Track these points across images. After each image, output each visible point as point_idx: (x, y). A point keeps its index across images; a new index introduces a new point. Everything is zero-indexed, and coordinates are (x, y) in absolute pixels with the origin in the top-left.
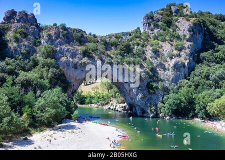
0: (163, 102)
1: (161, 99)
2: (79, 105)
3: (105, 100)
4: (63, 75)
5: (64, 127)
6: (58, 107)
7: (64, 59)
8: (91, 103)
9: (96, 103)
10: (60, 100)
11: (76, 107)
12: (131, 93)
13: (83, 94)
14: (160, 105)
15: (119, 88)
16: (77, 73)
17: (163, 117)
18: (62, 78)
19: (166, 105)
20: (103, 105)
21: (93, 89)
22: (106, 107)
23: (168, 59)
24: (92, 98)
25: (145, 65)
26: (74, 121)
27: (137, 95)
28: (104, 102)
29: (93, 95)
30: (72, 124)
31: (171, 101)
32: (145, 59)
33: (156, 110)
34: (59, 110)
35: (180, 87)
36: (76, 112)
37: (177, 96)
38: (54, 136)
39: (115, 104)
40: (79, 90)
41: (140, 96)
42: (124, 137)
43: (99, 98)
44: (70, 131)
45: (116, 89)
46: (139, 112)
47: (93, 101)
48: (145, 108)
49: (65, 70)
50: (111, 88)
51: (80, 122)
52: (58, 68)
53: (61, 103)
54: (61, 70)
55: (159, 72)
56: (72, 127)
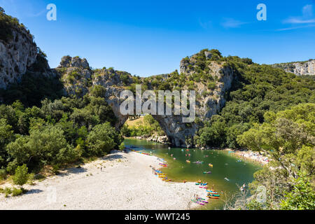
0: (198, 135)
1: (196, 132)
2: (125, 138)
3: (148, 133)
4: (111, 111)
5: (112, 157)
6: (107, 139)
7: (112, 98)
8: (136, 135)
9: (140, 136)
10: (109, 132)
11: (123, 139)
12: (170, 127)
13: (128, 128)
14: (196, 137)
15: (160, 123)
17: (198, 148)
18: (110, 113)
19: (201, 136)
20: (146, 137)
21: (137, 123)
22: (149, 139)
23: (203, 97)
24: (136, 131)
26: (122, 152)
27: (176, 128)
28: (147, 135)
29: (137, 128)
30: (119, 154)
31: (205, 133)
33: (192, 142)
34: (108, 142)
35: (213, 121)
36: (122, 144)
37: (210, 129)
38: (104, 164)
39: (156, 136)
40: (125, 125)
41: (178, 129)
42: (165, 165)
43: (142, 131)
44: (118, 160)
45: (157, 123)
46: (177, 144)
47: (138, 134)
48: (183, 140)
49: (113, 107)
50: (153, 122)
51: (126, 152)
52: (107, 105)
53: (110, 135)
54: (109, 107)
56: (119, 157)
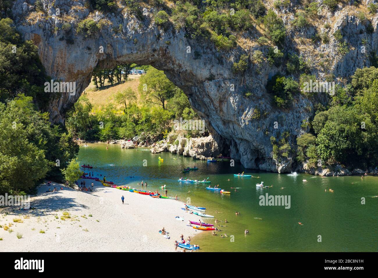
0: (312, 131)
1: (306, 122)
3: (152, 127)
4: (35, 60)
5: (43, 204)
6: (25, 151)
7: (35, 17)
8: (115, 136)
9: (129, 138)
10: (30, 129)
11: (75, 149)
12: (224, 108)
13: (92, 113)
14: (304, 137)
15: (190, 95)
16: (74, 55)
17: (312, 171)
18: (33, 68)
19: (321, 137)
20: (148, 141)
21: (120, 98)
22: (159, 147)
23: (326, 12)
24: (117, 122)
25: (262, 29)
26: (71, 188)
27: (241, 111)
28: (151, 135)
29: (120, 113)
30: (65, 194)
31: (333, 126)
32: (262, 12)
33: (293, 153)
34: (28, 159)
35: (359, 87)
36: (74, 164)
37: (349, 112)
38: (17, 228)
39: (180, 139)
40: (82, 103)
41: (249, 114)
42: (208, 227)
43: (136, 122)
44: (60, 213)
45: (181, 98)
46: (246, 160)
47: (121, 131)
48: (264, 148)
49: (40, 48)
50: (170, 94)
51: (86, 188)
52: (19, 42)
53: (32, 138)
54: (29, 49)
55: (301, 47)
56: (66, 204)
